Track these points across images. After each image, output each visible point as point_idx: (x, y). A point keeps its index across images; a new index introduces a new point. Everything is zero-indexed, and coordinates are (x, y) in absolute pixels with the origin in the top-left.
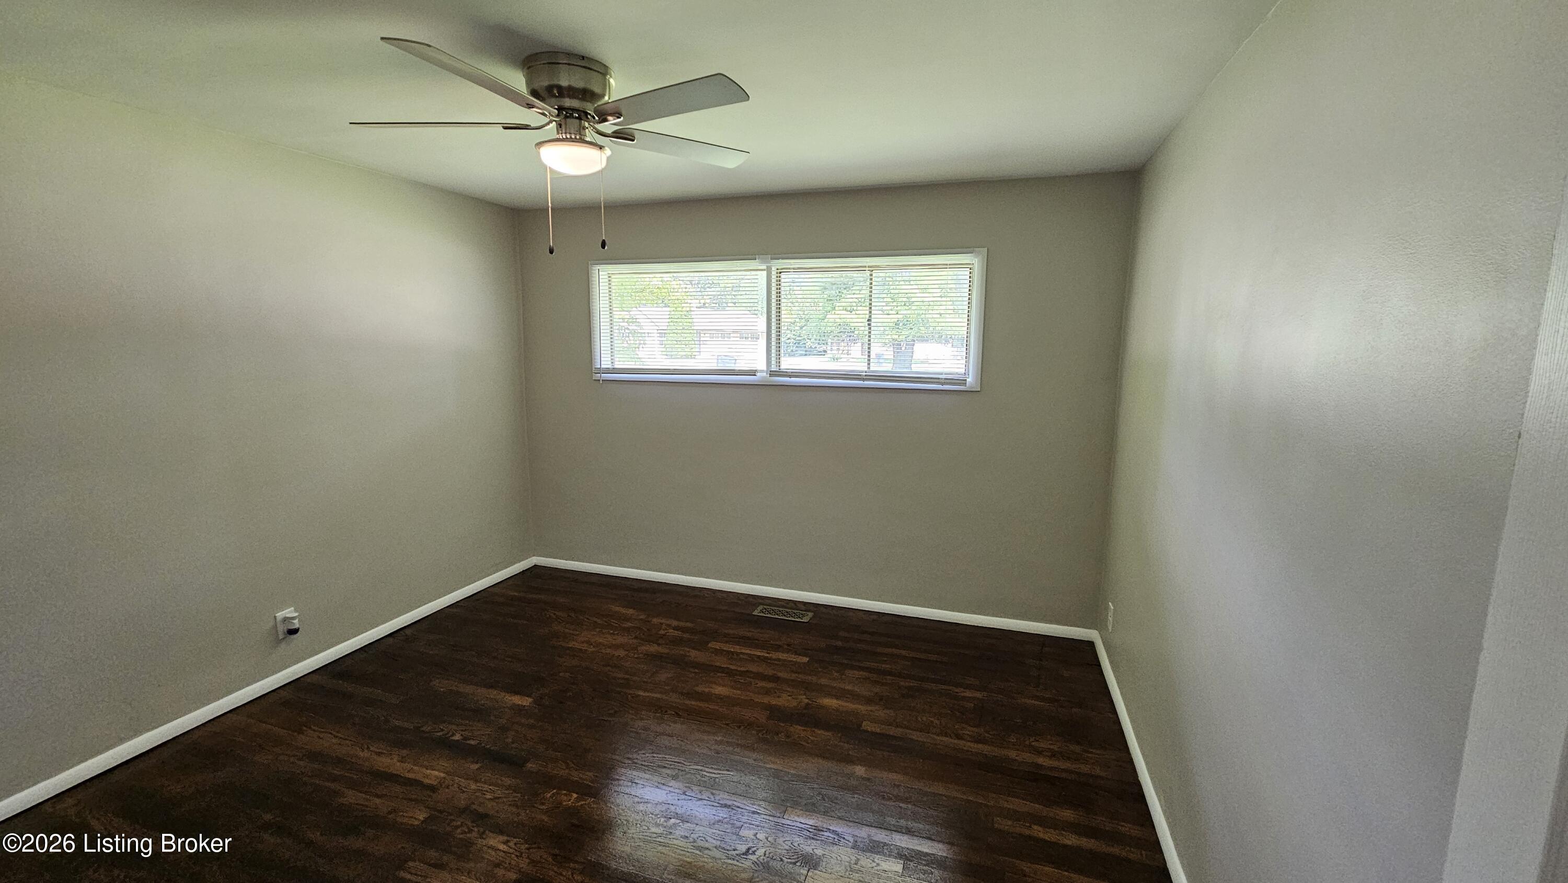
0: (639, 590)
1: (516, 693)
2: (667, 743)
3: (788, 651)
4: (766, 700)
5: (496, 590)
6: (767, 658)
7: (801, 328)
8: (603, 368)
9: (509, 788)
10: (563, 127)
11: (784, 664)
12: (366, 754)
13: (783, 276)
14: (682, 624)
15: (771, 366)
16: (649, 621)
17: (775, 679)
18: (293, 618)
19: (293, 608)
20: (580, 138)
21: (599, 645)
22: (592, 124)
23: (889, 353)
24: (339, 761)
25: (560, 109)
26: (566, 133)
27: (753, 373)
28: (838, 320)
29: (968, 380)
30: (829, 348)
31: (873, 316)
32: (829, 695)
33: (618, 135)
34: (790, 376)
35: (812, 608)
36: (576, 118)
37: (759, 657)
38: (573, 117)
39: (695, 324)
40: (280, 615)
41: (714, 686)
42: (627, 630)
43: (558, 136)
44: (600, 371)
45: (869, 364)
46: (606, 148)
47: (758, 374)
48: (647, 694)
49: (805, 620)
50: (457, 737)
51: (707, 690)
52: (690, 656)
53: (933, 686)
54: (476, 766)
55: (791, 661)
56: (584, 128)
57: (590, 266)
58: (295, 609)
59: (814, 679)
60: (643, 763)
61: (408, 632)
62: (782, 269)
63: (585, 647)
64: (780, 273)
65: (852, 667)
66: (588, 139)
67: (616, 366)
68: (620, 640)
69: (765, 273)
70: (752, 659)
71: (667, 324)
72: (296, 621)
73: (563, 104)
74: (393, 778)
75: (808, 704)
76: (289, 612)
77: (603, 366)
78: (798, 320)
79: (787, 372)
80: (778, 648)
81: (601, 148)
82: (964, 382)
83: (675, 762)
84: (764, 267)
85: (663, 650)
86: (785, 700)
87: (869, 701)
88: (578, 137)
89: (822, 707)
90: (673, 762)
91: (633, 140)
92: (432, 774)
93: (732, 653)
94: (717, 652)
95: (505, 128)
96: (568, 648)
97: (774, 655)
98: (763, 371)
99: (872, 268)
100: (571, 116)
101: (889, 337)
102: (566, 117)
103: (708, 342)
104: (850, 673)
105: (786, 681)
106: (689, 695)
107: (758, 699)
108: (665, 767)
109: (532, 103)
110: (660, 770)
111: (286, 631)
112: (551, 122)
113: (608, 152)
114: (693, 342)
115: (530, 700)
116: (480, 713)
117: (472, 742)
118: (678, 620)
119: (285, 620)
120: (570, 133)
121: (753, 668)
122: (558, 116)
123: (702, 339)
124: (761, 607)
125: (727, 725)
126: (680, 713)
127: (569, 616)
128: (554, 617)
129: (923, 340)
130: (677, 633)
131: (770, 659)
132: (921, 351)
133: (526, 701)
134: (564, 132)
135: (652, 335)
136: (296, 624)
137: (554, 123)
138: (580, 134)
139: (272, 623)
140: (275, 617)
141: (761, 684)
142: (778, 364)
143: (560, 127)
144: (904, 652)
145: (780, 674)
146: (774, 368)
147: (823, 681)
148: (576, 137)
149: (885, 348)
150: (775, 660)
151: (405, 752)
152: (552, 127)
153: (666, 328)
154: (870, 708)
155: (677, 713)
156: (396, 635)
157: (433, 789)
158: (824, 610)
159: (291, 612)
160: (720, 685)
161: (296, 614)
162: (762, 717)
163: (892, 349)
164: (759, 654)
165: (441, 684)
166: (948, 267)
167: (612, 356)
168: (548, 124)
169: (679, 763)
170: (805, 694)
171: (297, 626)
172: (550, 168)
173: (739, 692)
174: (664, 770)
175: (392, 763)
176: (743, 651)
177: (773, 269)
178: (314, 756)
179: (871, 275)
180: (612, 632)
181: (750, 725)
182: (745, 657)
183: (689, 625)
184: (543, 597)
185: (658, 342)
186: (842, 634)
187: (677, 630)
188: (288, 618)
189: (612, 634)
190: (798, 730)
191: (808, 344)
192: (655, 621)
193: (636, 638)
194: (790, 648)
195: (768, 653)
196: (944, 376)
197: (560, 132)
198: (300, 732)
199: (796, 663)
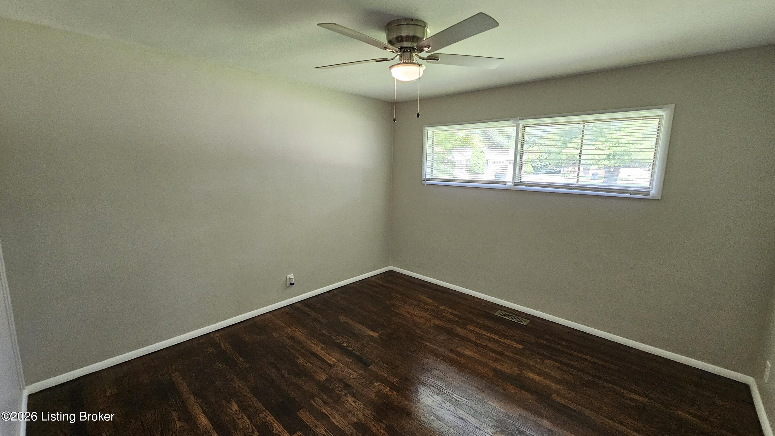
0: (437, 290)
1: (372, 330)
2: (436, 374)
3: (511, 340)
4: (494, 365)
5: (373, 279)
6: (499, 341)
7: (546, 158)
8: (427, 178)
9: (361, 375)
10: (402, 57)
11: (508, 347)
12: (309, 342)
13: (526, 129)
14: (455, 312)
15: (515, 180)
16: (438, 308)
17: (502, 354)
18: (292, 279)
19: (293, 274)
20: (411, 62)
21: (412, 314)
22: (416, 54)
23: (602, 173)
24: (300, 343)
25: (401, 49)
26: (403, 60)
27: (504, 183)
28: (568, 153)
29: (651, 192)
30: (562, 170)
31: (583, 151)
32: (532, 371)
33: (430, 58)
34: (526, 186)
35: (530, 317)
36: (409, 51)
37: (494, 339)
38: (408, 52)
39: (485, 156)
40: (288, 276)
41: (466, 350)
42: (427, 310)
43: (400, 62)
44: (425, 179)
45: (578, 180)
46: (423, 65)
47: (507, 184)
48: (431, 345)
49: (525, 323)
50: (345, 345)
51: (463, 351)
52: (456, 330)
53: (605, 384)
54: (351, 360)
55: (513, 346)
56: (413, 56)
57: (424, 128)
58: (293, 275)
59: (525, 360)
60: (423, 381)
61: (335, 292)
62: (526, 125)
63: (405, 314)
64: (525, 127)
65: (550, 358)
66: (414, 62)
67: (434, 177)
68: (423, 314)
69: (515, 128)
70: (490, 339)
71: (471, 156)
72: (293, 280)
73: (402, 46)
74: (317, 356)
75: (518, 374)
76: (291, 276)
77: (427, 177)
78: (544, 154)
79: (524, 183)
80: (505, 337)
81: (420, 66)
82: (648, 193)
83: (439, 386)
84: (515, 124)
85: (442, 324)
86: (505, 368)
87: (559, 382)
88: (409, 61)
89: (529, 378)
90: (438, 385)
91: (438, 60)
92: (332, 360)
93: (479, 333)
94: (471, 331)
95: (377, 61)
96: (399, 313)
97: (503, 340)
98: (510, 182)
99: (584, 122)
100: (407, 51)
101: (602, 163)
102: (404, 52)
103: (491, 166)
104: (548, 362)
105: (508, 357)
106: (452, 351)
107: (490, 363)
108: (434, 387)
109: (387, 47)
110: (430, 387)
111: (290, 283)
112: (397, 55)
113: (424, 67)
114: (483, 166)
115: (377, 334)
116: (355, 336)
117: (350, 349)
118: (453, 309)
119: (290, 279)
120: (406, 60)
121: (490, 345)
122: (400, 51)
123: (488, 164)
124: (499, 311)
125: (470, 373)
126: (445, 359)
127: (401, 297)
128: (394, 296)
129: (625, 165)
130: (451, 317)
131: (500, 342)
132: (624, 172)
133: (375, 335)
134: (403, 59)
135: (463, 162)
136: (293, 281)
137: (399, 56)
138: (410, 60)
139: (285, 279)
140: (286, 277)
141: (492, 354)
142: (520, 179)
143: (401, 57)
144: (588, 358)
145: (505, 352)
146: (517, 180)
147: (530, 362)
148: (408, 62)
149: (599, 171)
150: (503, 343)
151: (324, 346)
152: (398, 58)
153: (470, 158)
154: (558, 387)
155: (444, 359)
156: (330, 292)
157: (330, 366)
158: (538, 321)
159: (292, 276)
160: (471, 350)
161: (293, 277)
162: (491, 374)
163: (604, 171)
164: (494, 337)
165: (343, 319)
166: (641, 118)
167: (432, 172)
168: (396, 56)
169: (441, 387)
170: (518, 367)
171: (294, 282)
172: (396, 79)
173: (480, 356)
174: (433, 388)
175: (318, 349)
176: (485, 334)
177: (520, 125)
178: (292, 338)
179: (584, 126)
180: (419, 309)
181: (483, 377)
182: (487, 338)
183: (459, 314)
184: (391, 286)
185: (466, 166)
186: (546, 336)
187: (452, 315)
188: (291, 278)
189: (419, 310)
190: (511, 388)
191: (549, 167)
192: (442, 308)
193: (431, 315)
194: (512, 338)
195: (500, 338)
196: (632, 189)
197: (401, 60)
198: (289, 326)
199: (515, 348)
